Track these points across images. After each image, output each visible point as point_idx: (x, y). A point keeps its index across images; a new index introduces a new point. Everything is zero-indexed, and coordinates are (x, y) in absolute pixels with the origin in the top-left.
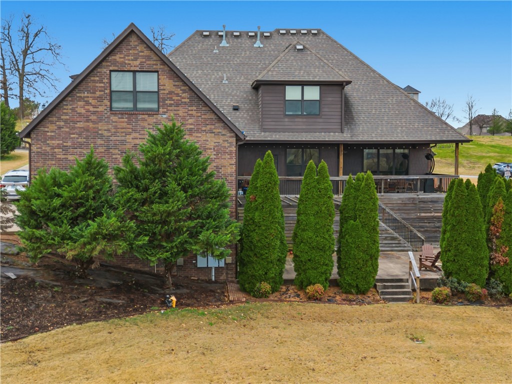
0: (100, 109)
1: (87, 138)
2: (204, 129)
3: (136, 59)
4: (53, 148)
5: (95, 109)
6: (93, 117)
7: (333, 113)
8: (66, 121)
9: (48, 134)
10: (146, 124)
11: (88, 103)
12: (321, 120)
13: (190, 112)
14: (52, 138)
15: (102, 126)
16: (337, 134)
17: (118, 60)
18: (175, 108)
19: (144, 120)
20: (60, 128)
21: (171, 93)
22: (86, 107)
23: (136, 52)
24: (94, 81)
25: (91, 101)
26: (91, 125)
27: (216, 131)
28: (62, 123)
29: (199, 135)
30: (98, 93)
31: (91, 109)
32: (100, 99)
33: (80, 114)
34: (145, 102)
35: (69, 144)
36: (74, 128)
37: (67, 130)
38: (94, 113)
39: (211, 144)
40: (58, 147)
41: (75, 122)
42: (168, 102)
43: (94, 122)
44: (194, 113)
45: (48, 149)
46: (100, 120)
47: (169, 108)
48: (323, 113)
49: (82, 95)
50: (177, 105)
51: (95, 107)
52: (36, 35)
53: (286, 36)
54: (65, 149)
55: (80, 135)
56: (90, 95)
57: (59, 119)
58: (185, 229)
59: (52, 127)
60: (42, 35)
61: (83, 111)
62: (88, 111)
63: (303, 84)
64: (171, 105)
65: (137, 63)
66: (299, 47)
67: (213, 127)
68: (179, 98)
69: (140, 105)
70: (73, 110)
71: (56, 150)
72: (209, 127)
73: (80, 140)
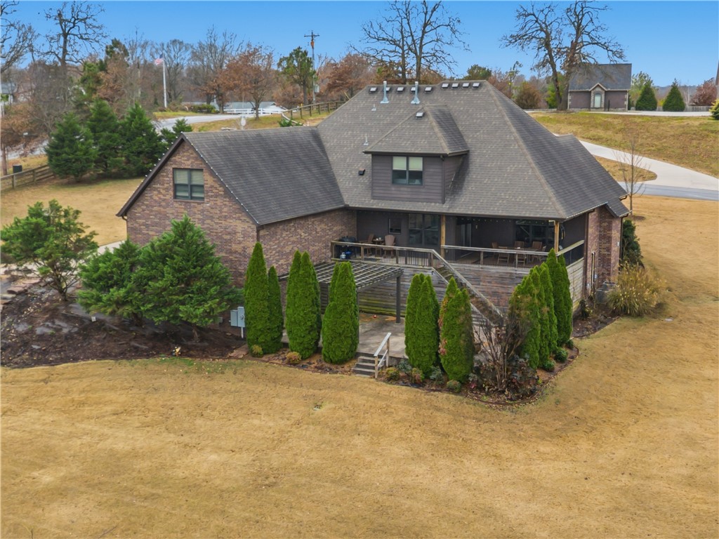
0: (168, 197)
1: (160, 219)
2: (234, 216)
3: (188, 160)
4: (140, 225)
5: (164, 198)
6: (163, 204)
7: (435, 184)
8: (147, 205)
9: (137, 214)
10: (195, 210)
11: (160, 193)
12: (423, 190)
13: (225, 203)
14: (139, 218)
15: (169, 211)
16: (437, 204)
17: (177, 160)
18: (215, 199)
19: (195, 207)
20: (144, 210)
21: (212, 187)
22: (159, 196)
23: (188, 154)
24: (163, 176)
25: (162, 191)
26: (162, 209)
27: (243, 218)
28: (144, 207)
29: (231, 221)
30: (166, 185)
31: (162, 197)
32: (167, 189)
33: (156, 201)
34: (197, 192)
35: (149, 223)
36: (152, 211)
37: (148, 212)
38: (164, 200)
39: (239, 229)
40: (144, 224)
41: (153, 206)
42: (210, 194)
43: (164, 208)
44: (227, 203)
45: (137, 225)
46: (168, 206)
47: (211, 199)
48: (426, 184)
49: (156, 186)
50: (216, 196)
51: (164, 196)
52: (434, 9)
53: (447, 91)
54: (147, 226)
55: (155, 216)
56: (161, 186)
57: (143, 204)
58: (174, 301)
59: (139, 210)
60: (439, 9)
61: (157, 199)
62: (160, 198)
63: (408, 156)
64: (212, 196)
65: (189, 162)
66: (420, 114)
67: (240, 215)
68: (217, 191)
69: (195, 195)
70: (151, 197)
71: (142, 227)
72: (237, 215)
73: (156, 220)
